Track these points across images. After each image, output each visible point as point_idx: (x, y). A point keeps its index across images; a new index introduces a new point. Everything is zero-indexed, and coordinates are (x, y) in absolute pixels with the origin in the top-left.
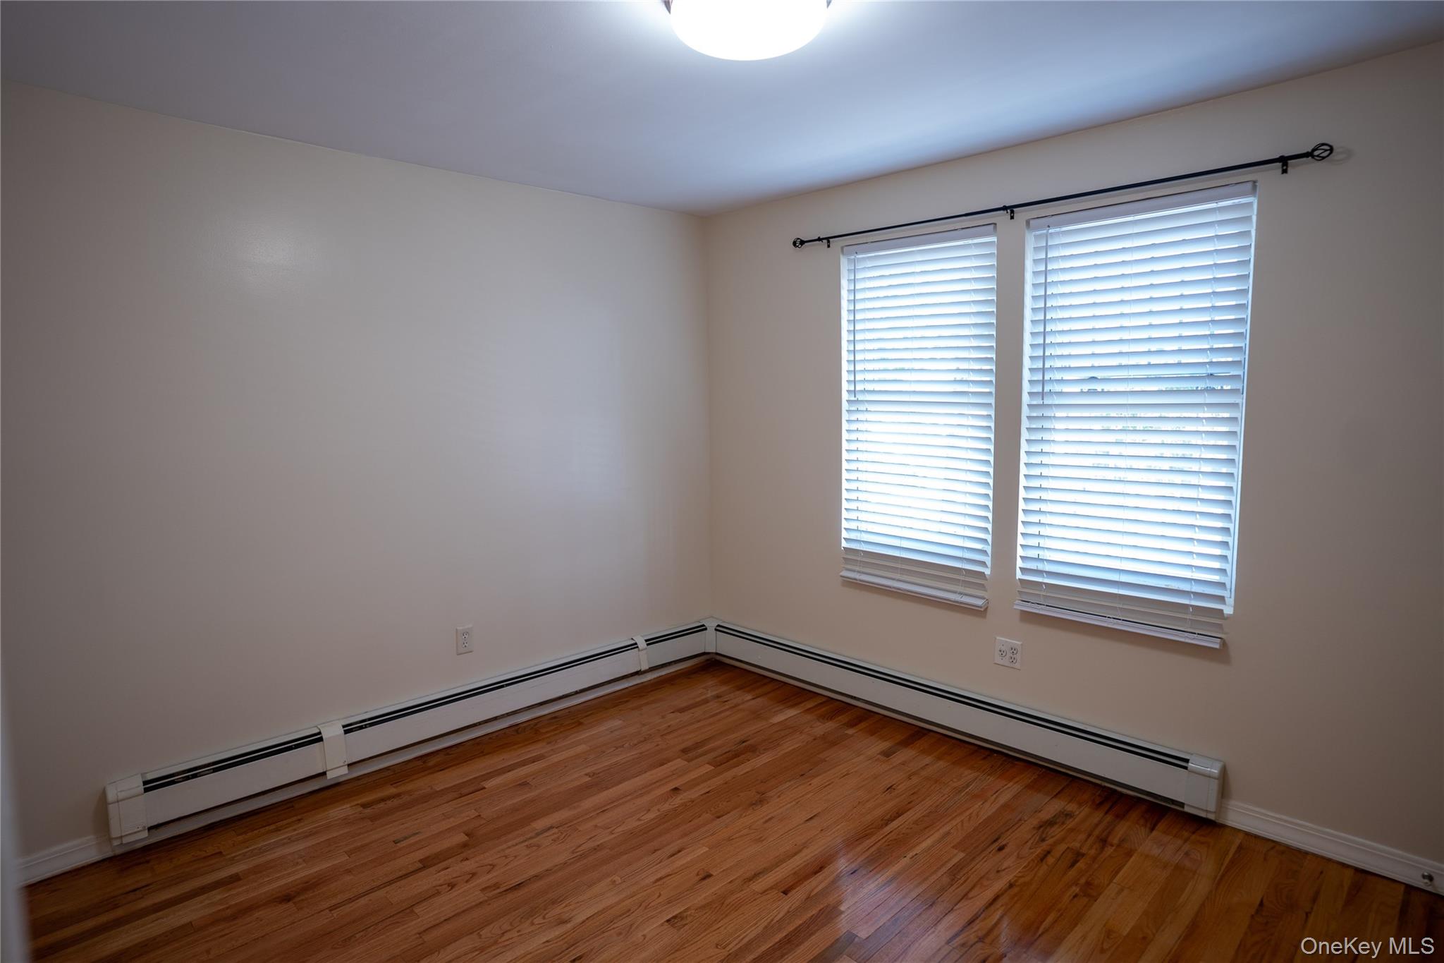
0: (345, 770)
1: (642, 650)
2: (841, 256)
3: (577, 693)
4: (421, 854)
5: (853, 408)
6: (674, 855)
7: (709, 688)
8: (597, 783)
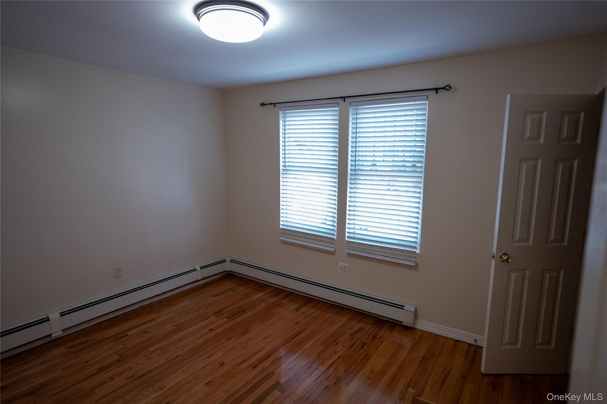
0: (61, 332)
1: (198, 271)
2: (280, 111)
3: (170, 291)
4: (98, 366)
5: (285, 173)
6: (209, 357)
7: (228, 285)
8: (178, 329)
